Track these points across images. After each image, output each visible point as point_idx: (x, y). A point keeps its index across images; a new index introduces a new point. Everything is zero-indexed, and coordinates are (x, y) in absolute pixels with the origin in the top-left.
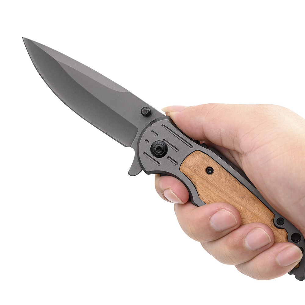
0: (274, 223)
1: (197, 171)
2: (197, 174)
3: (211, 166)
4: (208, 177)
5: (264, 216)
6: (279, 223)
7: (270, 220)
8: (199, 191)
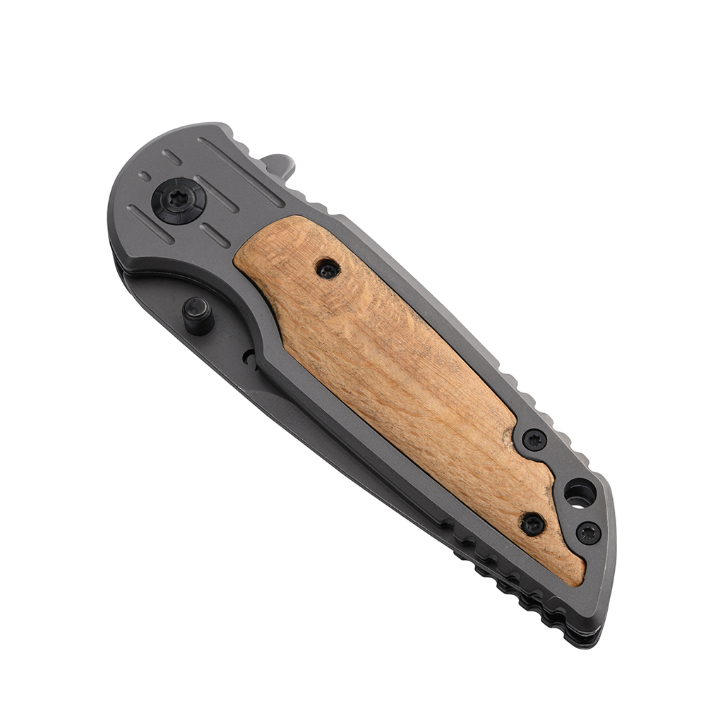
0: (512, 440)
1: (287, 266)
2: (287, 275)
3: (332, 257)
4: (321, 286)
5: (484, 414)
6: (528, 445)
7: (501, 429)
8: (286, 325)
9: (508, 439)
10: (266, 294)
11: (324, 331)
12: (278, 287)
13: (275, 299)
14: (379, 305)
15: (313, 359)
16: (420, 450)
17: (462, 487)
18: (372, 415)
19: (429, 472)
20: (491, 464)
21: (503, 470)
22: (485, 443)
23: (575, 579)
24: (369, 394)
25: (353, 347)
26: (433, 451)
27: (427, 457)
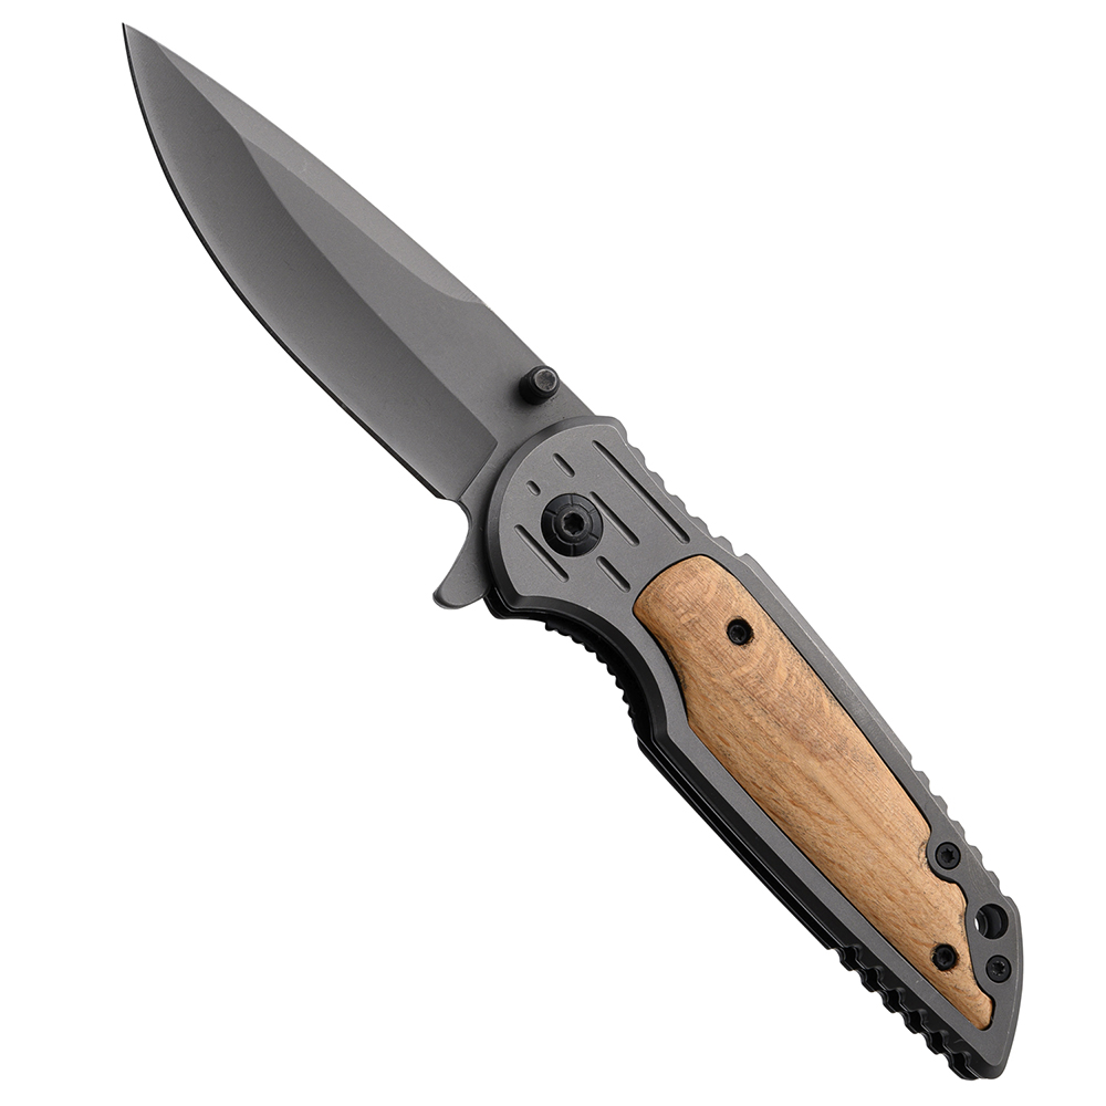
0: (927, 856)
1: (697, 626)
2: (698, 638)
3: (745, 618)
4: (733, 655)
5: (900, 825)
6: (942, 862)
7: (917, 843)
8: (693, 699)
9: (923, 855)
10: (671, 658)
11: (735, 711)
12: (686, 653)
13: (682, 666)
14: (794, 682)
15: (721, 743)
16: (833, 863)
17: (874, 910)
18: (783, 816)
19: (840, 888)
20: (905, 885)
21: (918, 893)
22: (900, 860)
23: (982, 1021)
24: (781, 792)
25: (767, 735)
26: (846, 865)
27: (840, 871)
